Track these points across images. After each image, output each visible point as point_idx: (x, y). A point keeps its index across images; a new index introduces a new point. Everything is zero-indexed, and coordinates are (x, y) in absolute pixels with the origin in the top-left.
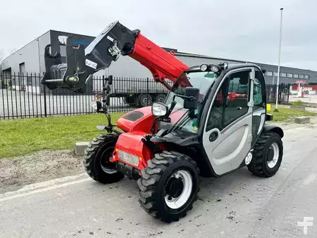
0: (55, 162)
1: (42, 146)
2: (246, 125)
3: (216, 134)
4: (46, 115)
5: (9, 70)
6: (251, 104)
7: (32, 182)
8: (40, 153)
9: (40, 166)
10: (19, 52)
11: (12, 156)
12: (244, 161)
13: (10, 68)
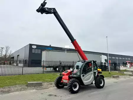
0: (21, 88)
1: (18, 83)
2: (92, 74)
3: (84, 75)
4: (22, 74)
5: (13, 58)
6: (93, 69)
7: (13, 92)
8: (17, 85)
9: (16, 89)
10: (18, 51)
11: (9, 86)
12: (92, 82)
13: (14, 57)
